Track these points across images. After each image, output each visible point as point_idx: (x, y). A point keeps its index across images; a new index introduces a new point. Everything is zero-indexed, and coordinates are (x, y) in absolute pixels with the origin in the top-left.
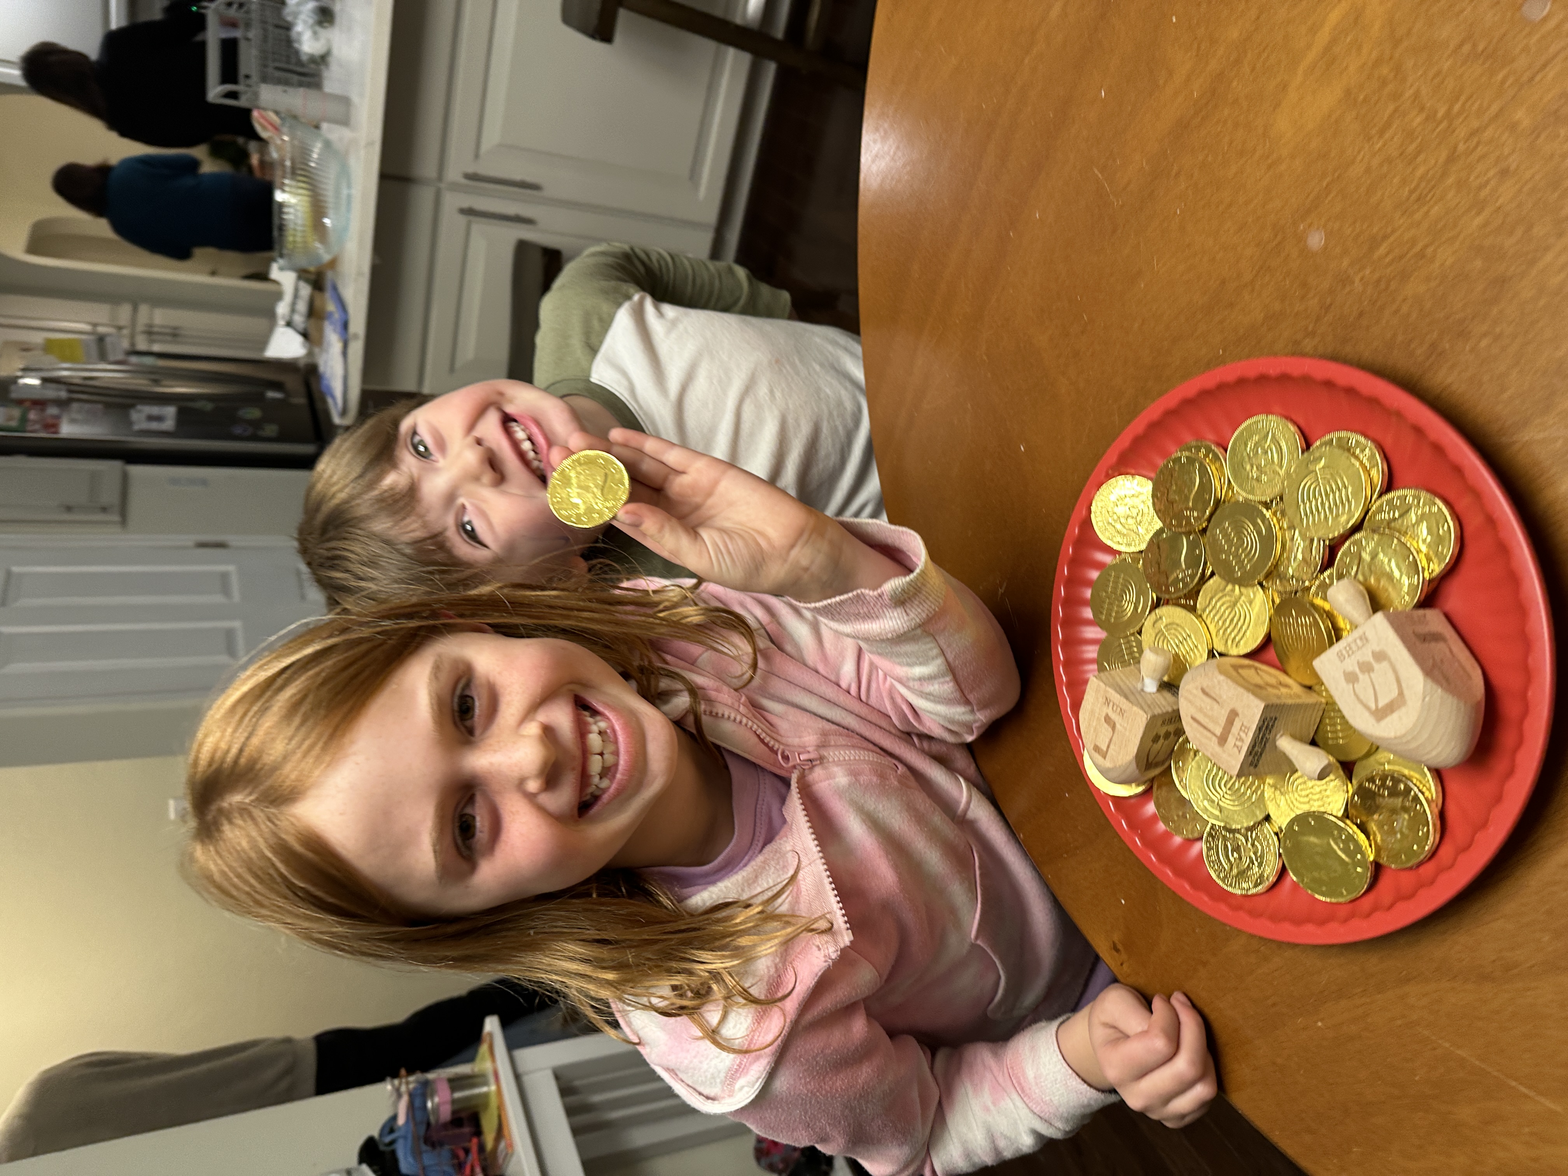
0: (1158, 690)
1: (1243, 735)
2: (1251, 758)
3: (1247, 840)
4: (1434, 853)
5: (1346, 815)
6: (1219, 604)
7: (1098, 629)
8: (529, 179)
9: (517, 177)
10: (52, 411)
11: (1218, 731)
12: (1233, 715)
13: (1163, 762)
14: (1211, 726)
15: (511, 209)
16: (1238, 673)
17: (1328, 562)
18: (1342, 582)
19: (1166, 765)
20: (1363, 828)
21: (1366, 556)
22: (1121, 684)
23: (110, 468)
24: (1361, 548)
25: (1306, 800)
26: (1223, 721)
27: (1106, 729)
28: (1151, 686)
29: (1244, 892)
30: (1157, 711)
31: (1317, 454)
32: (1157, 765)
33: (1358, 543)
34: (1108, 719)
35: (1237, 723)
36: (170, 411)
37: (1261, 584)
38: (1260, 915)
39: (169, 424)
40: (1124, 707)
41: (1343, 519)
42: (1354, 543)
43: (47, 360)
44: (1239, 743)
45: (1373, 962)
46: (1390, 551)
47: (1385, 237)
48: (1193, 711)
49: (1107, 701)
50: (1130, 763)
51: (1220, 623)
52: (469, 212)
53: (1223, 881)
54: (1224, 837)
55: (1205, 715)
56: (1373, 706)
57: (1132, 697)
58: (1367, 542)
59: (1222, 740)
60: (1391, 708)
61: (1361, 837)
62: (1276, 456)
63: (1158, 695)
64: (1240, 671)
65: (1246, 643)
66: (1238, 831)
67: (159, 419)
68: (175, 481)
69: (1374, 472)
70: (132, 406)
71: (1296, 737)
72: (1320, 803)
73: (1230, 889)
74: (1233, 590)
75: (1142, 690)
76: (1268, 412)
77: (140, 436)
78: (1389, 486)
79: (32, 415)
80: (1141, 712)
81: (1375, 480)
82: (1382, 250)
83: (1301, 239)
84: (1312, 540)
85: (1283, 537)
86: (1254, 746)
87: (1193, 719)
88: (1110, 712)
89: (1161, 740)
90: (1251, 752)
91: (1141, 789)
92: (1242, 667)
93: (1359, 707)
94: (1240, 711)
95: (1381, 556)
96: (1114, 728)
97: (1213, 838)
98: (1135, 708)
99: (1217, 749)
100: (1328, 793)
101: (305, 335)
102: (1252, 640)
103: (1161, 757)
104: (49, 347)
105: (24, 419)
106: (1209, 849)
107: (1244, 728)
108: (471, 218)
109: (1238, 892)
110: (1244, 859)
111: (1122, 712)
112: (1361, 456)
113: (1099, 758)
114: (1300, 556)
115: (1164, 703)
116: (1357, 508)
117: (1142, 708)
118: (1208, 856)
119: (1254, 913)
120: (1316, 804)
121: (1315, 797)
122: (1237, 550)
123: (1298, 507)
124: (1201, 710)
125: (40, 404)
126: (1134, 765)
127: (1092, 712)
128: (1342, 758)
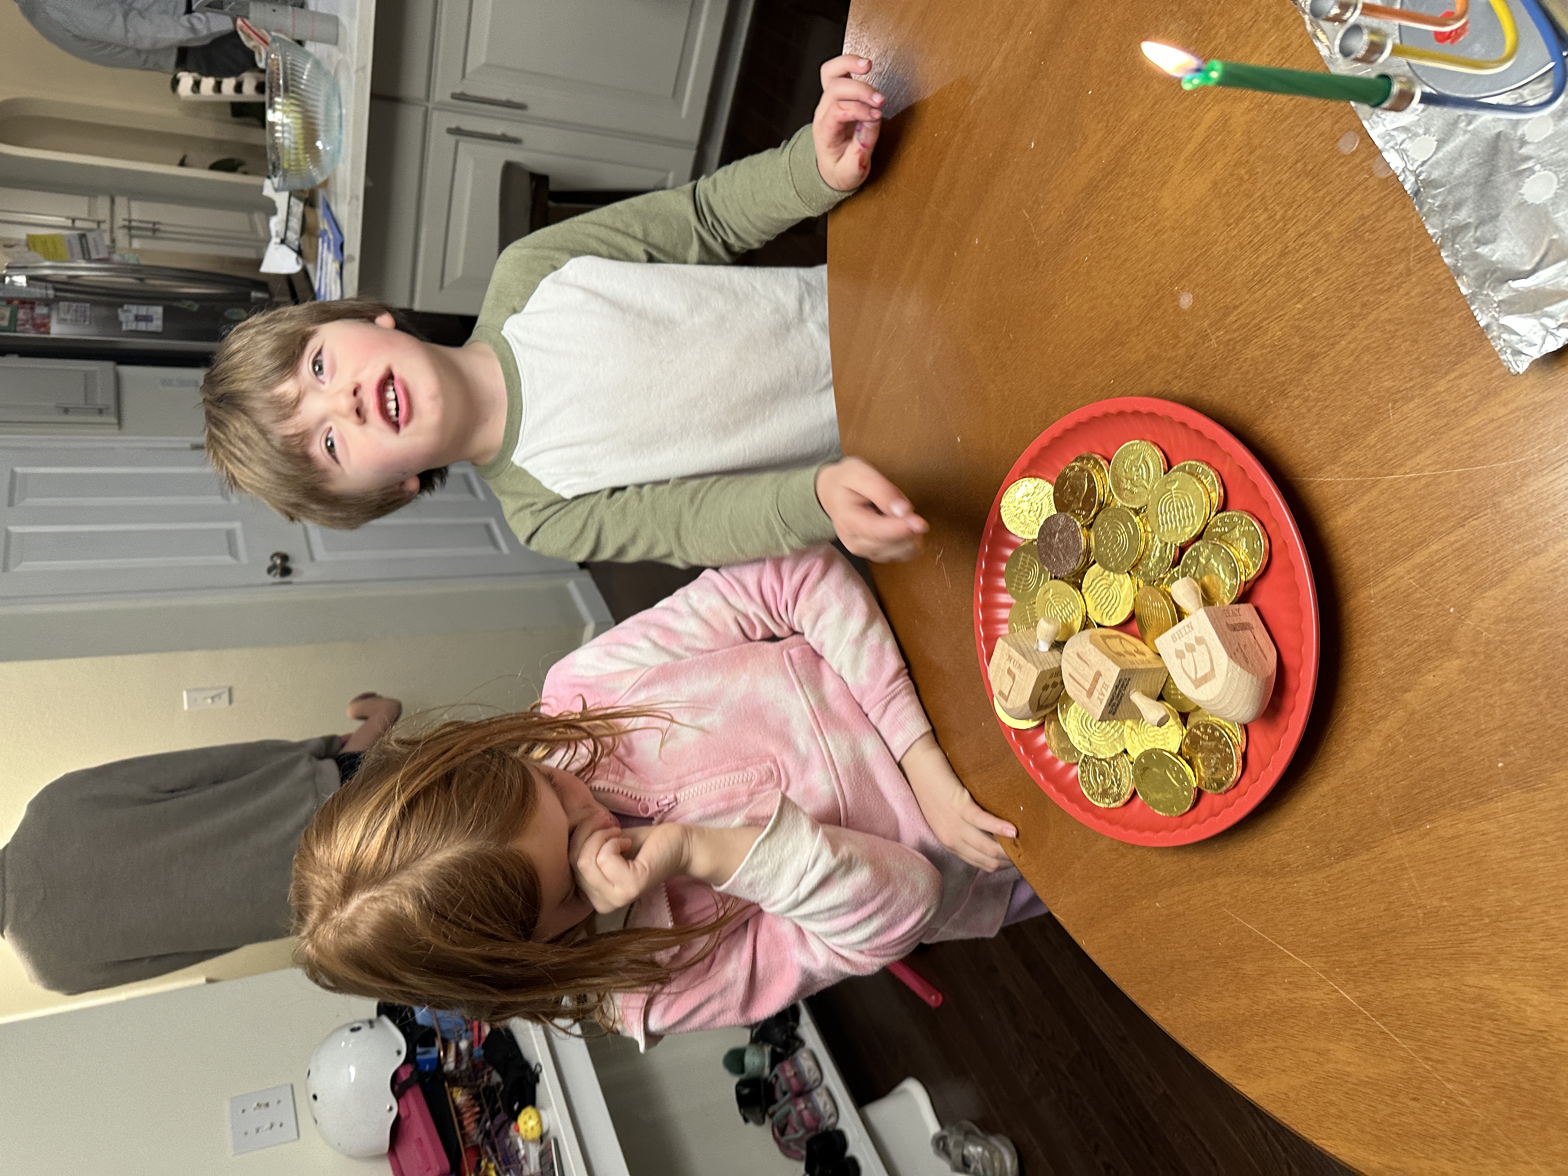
0: (1050, 650)
1: (1104, 690)
2: (1110, 708)
3: (1110, 767)
4: (1237, 783)
5: (1180, 753)
6: (1098, 585)
7: (1009, 596)
8: (516, 99)
9: (504, 97)
10: (41, 310)
11: (1087, 687)
12: (1098, 674)
13: (1052, 705)
14: (1082, 681)
15: (498, 129)
16: (1105, 642)
17: (1176, 563)
18: (1185, 579)
19: (1054, 707)
20: (1190, 762)
21: (1203, 561)
22: (1022, 644)
23: (102, 369)
24: (1199, 554)
25: (1153, 739)
26: (1091, 680)
27: (1008, 679)
28: (1044, 647)
29: (1106, 806)
30: (1047, 667)
31: (1173, 478)
32: (1047, 707)
33: (1197, 549)
34: (1009, 671)
35: (1101, 682)
36: (157, 311)
37: (1129, 572)
38: (1117, 823)
39: (157, 325)
40: (1022, 664)
41: (1188, 530)
42: (1194, 550)
43: (31, 257)
44: (1101, 697)
45: (1196, 860)
46: (1220, 558)
47: (1236, 307)
48: (1070, 670)
49: (1010, 658)
50: (1025, 705)
51: (1099, 600)
52: (457, 132)
53: (1092, 796)
54: (1094, 763)
55: (1079, 673)
56: (1194, 678)
57: (1028, 655)
58: (1204, 549)
59: (1090, 693)
60: (1205, 679)
61: (1188, 769)
62: (1145, 474)
63: (1049, 653)
64: (1108, 641)
65: (1116, 617)
66: (1105, 760)
67: (148, 319)
68: (166, 382)
69: (1213, 495)
70: (121, 305)
71: (1145, 694)
72: (1163, 742)
73: (1096, 804)
74: (1109, 576)
75: (1037, 650)
76: (1142, 439)
77: (127, 337)
78: (1224, 507)
79: (21, 315)
80: (1034, 668)
81: (1213, 501)
82: (1232, 318)
83: (1175, 298)
84: (1166, 544)
85: (1147, 538)
86: (1112, 700)
87: (1070, 675)
88: (1011, 665)
89: (1050, 689)
90: (1110, 703)
91: (1036, 723)
92: (1109, 637)
93: (1185, 675)
94: (1103, 672)
95: (1212, 560)
96: (1014, 679)
97: (1086, 763)
98: (1029, 665)
99: (1086, 699)
100: (1169, 735)
101: (300, 252)
102: (1120, 617)
103: (1050, 701)
104: (32, 243)
105: (13, 318)
106: (1082, 772)
107: (1105, 686)
108: (458, 137)
109: (1102, 805)
110: (1107, 781)
111: (1020, 667)
112: (1205, 481)
113: (1003, 701)
114: (1158, 554)
115: (1051, 660)
116: (1198, 523)
117: (1035, 665)
118: (1082, 777)
119: (1111, 822)
120: (1160, 743)
121: (1159, 738)
122: (1113, 545)
123: (1157, 516)
124: (1076, 669)
125: (29, 303)
126: (1028, 707)
127: (999, 665)
128: (1180, 711)
